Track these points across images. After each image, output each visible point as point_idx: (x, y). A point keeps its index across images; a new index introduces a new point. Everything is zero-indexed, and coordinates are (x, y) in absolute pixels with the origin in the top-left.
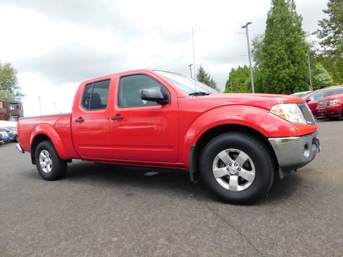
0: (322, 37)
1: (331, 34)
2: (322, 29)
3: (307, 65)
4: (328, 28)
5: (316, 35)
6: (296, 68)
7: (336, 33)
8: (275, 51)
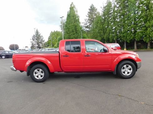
0: (85, 25)
1: (88, 24)
2: (85, 22)
3: (81, 34)
4: (87, 22)
5: (83, 24)
6: (77, 35)
7: (90, 24)
8: (71, 28)
